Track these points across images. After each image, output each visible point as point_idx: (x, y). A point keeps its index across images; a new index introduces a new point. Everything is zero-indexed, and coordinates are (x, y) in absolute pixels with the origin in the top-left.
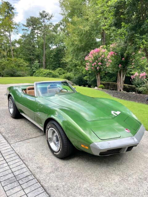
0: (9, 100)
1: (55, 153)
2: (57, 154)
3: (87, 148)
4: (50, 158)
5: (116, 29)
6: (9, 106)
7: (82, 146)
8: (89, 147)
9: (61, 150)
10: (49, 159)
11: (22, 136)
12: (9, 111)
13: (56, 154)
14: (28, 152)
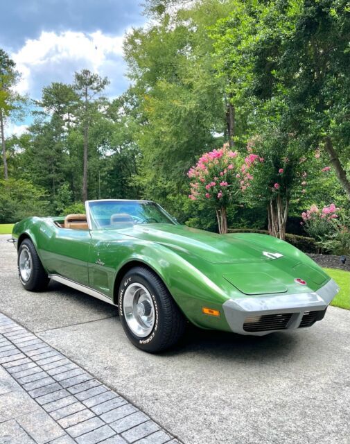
1: (141, 342)
2: (148, 340)
3: (216, 313)
4: (131, 354)
5: (261, 102)
6: (20, 263)
7: (206, 311)
8: (221, 310)
9: (156, 328)
10: (129, 355)
11: (57, 320)
12: (20, 275)
13: (144, 342)
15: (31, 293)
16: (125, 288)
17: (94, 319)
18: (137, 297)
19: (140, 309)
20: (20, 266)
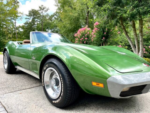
0: (4, 55)
1: (53, 102)
2: (57, 101)
3: (101, 85)
4: (48, 109)
6: (4, 61)
7: (94, 84)
8: (105, 84)
9: (62, 94)
10: (46, 110)
11: (13, 88)
12: (4, 67)
13: (55, 102)
14: (17, 104)
15: (8, 74)
16: (45, 71)
17: (32, 87)
18: (52, 75)
19: (53, 82)
20: (4, 63)
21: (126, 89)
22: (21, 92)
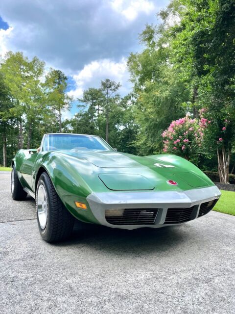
7: (78, 204)
8: (87, 203)
16: (38, 190)
20: (12, 183)
21: (119, 213)
22: (15, 223)
